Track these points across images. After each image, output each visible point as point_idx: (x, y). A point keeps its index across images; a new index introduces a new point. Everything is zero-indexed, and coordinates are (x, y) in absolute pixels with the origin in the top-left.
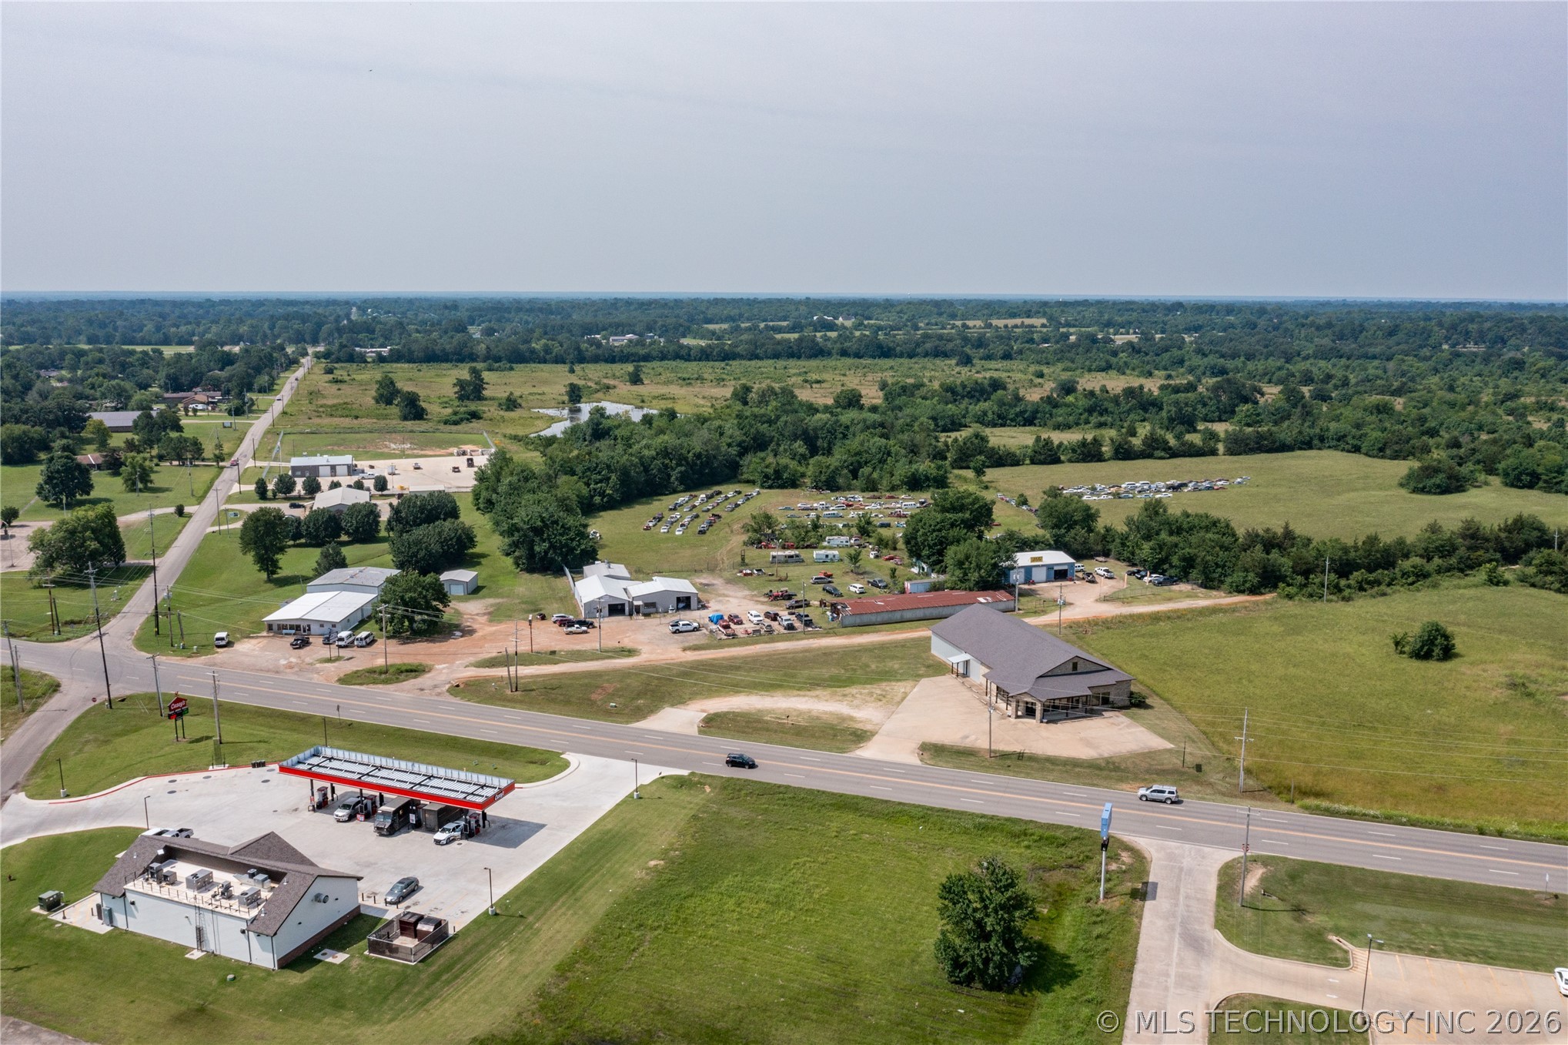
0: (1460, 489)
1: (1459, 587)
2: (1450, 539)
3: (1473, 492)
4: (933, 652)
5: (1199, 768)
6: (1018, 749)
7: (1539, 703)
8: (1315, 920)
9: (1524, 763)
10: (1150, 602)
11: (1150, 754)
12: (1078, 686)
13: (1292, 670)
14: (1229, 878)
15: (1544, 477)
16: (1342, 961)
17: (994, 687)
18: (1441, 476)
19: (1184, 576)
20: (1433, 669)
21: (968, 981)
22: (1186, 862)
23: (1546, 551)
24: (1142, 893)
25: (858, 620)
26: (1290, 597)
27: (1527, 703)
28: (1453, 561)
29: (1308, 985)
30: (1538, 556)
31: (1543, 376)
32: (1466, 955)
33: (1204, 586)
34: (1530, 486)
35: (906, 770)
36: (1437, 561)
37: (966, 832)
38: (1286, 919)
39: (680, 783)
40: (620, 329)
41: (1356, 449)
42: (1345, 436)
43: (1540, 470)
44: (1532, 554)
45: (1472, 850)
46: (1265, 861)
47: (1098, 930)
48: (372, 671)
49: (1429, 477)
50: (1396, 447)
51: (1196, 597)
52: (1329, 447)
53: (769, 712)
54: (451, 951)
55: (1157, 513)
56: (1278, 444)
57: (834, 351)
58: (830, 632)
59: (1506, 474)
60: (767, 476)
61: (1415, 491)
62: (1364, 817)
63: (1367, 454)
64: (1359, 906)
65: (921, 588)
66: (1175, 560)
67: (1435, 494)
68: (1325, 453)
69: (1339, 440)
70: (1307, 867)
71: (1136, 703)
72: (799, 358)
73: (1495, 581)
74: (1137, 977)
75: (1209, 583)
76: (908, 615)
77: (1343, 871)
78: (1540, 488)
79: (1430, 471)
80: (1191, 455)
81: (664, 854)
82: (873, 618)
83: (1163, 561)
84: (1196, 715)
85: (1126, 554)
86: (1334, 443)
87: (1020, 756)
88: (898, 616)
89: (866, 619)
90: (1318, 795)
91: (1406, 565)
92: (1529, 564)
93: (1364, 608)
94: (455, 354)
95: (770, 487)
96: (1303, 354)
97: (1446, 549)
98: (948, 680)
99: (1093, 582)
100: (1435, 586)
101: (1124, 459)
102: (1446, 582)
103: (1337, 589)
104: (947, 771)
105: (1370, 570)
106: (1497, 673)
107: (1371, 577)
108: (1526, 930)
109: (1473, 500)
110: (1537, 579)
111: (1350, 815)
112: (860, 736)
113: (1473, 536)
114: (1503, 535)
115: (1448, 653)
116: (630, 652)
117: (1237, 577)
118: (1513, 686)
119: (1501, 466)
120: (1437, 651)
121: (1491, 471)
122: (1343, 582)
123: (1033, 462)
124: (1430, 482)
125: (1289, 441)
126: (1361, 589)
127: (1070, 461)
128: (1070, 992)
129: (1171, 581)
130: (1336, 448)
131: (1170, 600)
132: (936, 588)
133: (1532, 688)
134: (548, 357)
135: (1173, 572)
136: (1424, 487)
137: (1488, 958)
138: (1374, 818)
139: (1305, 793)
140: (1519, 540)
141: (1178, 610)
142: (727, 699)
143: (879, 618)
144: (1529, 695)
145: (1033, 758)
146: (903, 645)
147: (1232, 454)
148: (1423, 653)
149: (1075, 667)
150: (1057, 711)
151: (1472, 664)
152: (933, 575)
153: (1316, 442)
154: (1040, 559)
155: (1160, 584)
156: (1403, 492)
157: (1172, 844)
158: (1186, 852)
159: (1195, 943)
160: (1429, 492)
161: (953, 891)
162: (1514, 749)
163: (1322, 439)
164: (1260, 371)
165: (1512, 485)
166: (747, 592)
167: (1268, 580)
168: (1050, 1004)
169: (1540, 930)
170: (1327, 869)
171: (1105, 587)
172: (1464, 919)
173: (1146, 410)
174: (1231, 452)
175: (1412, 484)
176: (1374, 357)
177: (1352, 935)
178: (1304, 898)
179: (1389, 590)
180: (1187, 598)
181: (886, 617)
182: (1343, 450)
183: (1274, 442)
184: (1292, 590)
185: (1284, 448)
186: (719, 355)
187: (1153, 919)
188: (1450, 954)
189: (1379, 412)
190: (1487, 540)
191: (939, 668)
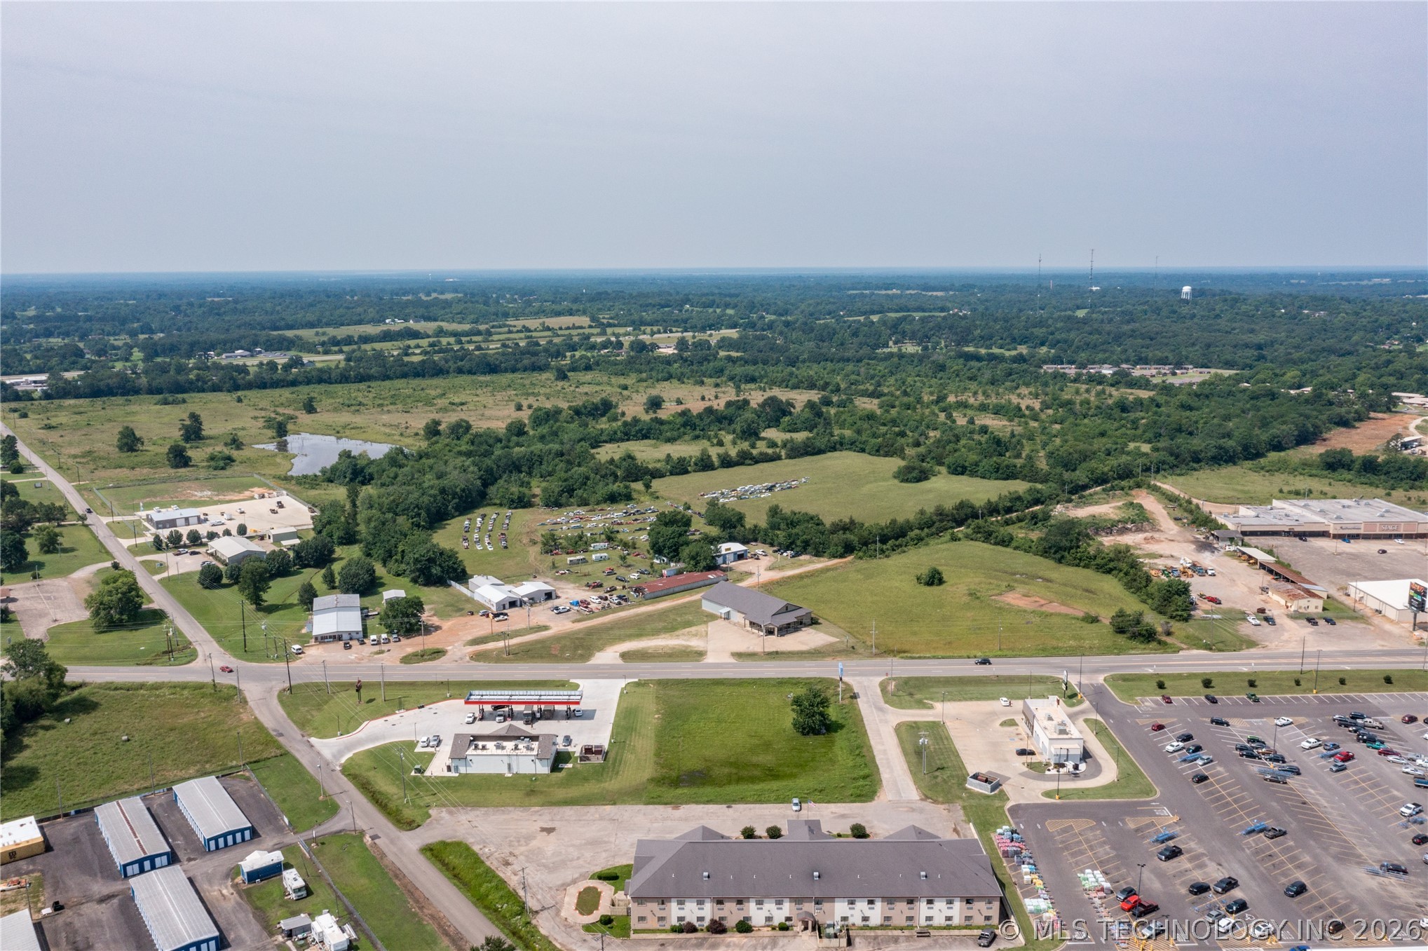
0: (926, 478)
1: (938, 544)
2: (930, 517)
3: (933, 479)
4: (703, 608)
5: (853, 648)
6: (774, 650)
7: (982, 602)
8: (918, 696)
9: (980, 629)
10: (793, 568)
11: (831, 645)
12: (790, 618)
13: (875, 598)
14: (883, 687)
15: (969, 467)
16: (931, 707)
17: (747, 622)
18: (917, 471)
19: (804, 551)
20: (935, 589)
21: (808, 733)
22: (866, 684)
23: (976, 521)
24: (855, 697)
25: (652, 595)
26: (861, 558)
27: (977, 602)
28: (934, 530)
29: (923, 716)
30: (974, 523)
31: (957, 375)
32: (971, 699)
33: (816, 555)
34: (962, 473)
35: (734, 666)
36: (926, 530)
37: (774, 686)
38: (908, 698)
39: (638, 684)
40: (228, 345)
41: (863, 450)
42: (855, 442)
43: (967, 464)
44: (969, 521)
45: (967, 664)
46: (894, 679)
47: (844, 711)
48: (415, 655)
49: (910, 473)
50: (886, 449)
51: (813, 562)
52: (847, 449)
53: (649, 648)
54: (611, 755)
55: (776, 513)
57: (451, 370)
58: (640, 604)
59: (949, 467)
60: (513, 501)
61: (902, 481)
62: (925, 658)
63: (869, 454)
64: (931, 690)
65: (673, 571)
66: (798, 543)
67: (913, 482)
68: (845, 453)
69: (851, 444)
70: (909, 679)
71: (814, 622)
72: (424, 376)
73: (954, 539)
74: (866, 722)
75: (818, 554)
76: (676, 589)
77: (923, 678)
79: (909, 469)
80: (767, 461)
81: (658, 712)
82: (660, 594)
83: (792, 543)
84: (843, 625)
85: (769, 541)
86: (849, 446)
87: (777, 653)
88: (671, 591)
89: (656, 594)
90: (904, 652)
91: (912, 534)
92: (968, 527)
93: (896, 562)
94: (118, 388)
95: (516, 508)
96: (801, 358)
97: (930, 524)
98: (721, 622)
99: (758, 559)
100: (927, 544)
101: (727, 467)
102: (932, 542)
103: (882, 551)
104: (749, 663)
105: (897, 539)
106: (963, 589)
107: (897, 543)
108: (989, 689)
109: (935, 485)
110: (973, 536)
111: (920, 658)
112: (701, 654)
113: (941, 514)
114: (955, 512)
115: (941, 582)
116: (546, 628)
117: (832, 549)
118: (970, 595)
119: (947, 461)
120: (936, 581)
121: (941, 464)
122: (884, 547)
123: (672, 474)
124: (910, 476)
125: (823, 447)
126: (894, 550)
127: (695, 471)
128: (844, 730)
129: (797, 555)
130: (850, 449)
131: (801, 565)
132: (680, 572)
133: (978, 594)
134: (206, 386)
135: (798, 549)
136: (907, 478)
137: (978, 699)
138: (929, 658)
139: (900, 652)
140: (962, 513)
141: (809, 572)
143: (663, 593)
144: (978, 598)
145: (783, 653)
146: (684, 606)
147: (790, 458)
148: (930, 583)
149: (787, 609)
150: (785, 630)
151: (952, 585)
152: (672, 564)
153: (838, 446)
154: (729, 549)
155: (793, 557)
156: (896, 481)
157: (858, 678)
158: (865, 680)
159: (880, 709)
160: (911, 482)
161: (797, 701)
162: (975, 623)
163: (841, 444)
164: (779, 379)
165: (953, 474)
166: (573, 585)
167: (848, 549)
168: (839, 737)
169: (994, 688)
170: (917, 679)
171: (765, 562)
172: (968, 688)
173: (720, 422)
174: (789, 457)
175: (901, 477)
176: (848, 360)
177: (932, 699)
178: (912, 690)
179: (906, 549)
180: (810, 564)
181: (665, 592)
182: (855, 451)
183: (814, 449)
184: (861, 554)
185: (820, 452)
186: (356, 377)
187: (862, 703)
188: (966, 699)
189: (869, 419)
190: (947, 516)
191: (713, 617)
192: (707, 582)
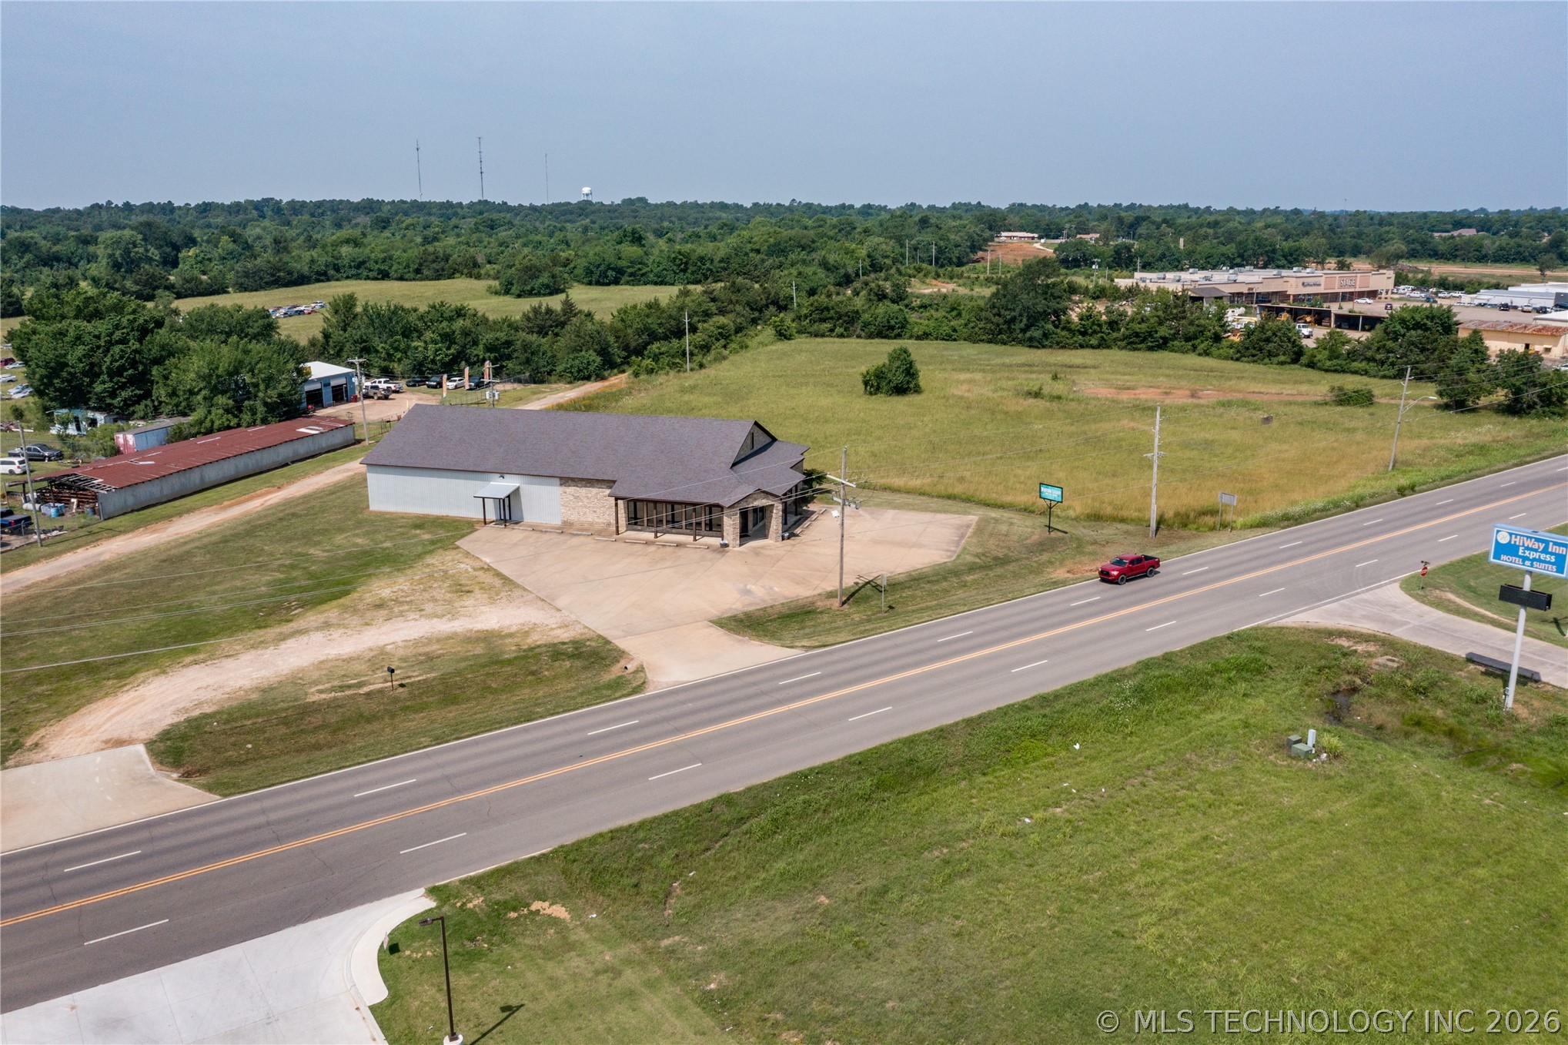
0: (561, 290)
3: (570, 291)
15: (629, 270)
25: (129, 499)
33: (532, 380)
34: (616, 282)
42: (364, 262)
49: (534, 277)
52: (348, 278)
56: (295, 275)
61: (521, 294)
65: (153, 440)
66: (478, 353)
67: (544, 295)
69: (358, 267)
75: (538, 375)
76: (212, 474)
78: (627, 283)
79: (533, 271)
82: (155, 490)
83: (457, 357)
86: (354, 272)
87: (877, 587)
88: (195, 479)
89: (144, 493)
98: (500, 533)
124: (537, 283)
130: (357, 277)
136: (533, 289)
142: (125, 698)
143: (166, 489)
145: (896, 585)
153: (331, 272)
160: (539, 293)
163: (337, 269)
165: (598, 283)
181: (175, 484)
182: (368, 278)
183: (290, 273)
185: (303, 280)
192: (302, 448)
